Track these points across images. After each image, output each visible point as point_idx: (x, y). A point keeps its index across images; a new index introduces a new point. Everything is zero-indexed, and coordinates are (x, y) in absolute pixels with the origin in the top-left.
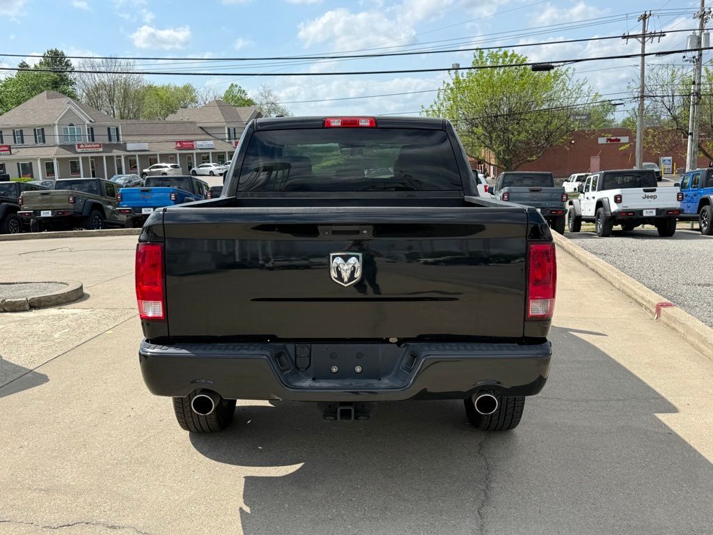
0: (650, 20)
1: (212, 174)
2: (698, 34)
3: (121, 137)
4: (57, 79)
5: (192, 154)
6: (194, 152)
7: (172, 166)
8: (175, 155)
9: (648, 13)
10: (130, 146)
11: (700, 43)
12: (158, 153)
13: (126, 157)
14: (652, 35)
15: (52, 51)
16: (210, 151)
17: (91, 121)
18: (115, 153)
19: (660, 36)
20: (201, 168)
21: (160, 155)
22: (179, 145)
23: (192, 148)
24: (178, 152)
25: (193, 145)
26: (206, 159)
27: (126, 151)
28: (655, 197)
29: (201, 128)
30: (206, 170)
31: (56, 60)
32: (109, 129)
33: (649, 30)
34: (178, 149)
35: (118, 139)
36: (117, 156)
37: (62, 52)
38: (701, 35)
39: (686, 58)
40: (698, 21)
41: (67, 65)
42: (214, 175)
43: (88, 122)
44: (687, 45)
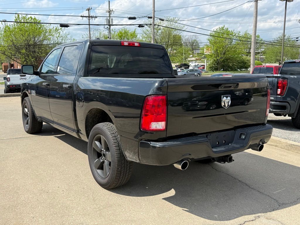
0: (91, 11)
2: (108, 19)
9: (90, 8)
11: (109, 22)
14: (92, 17)
19: (95, 18)
28: (25, 79)
33: (91, 15)
38: (110, 19)
39: (105, 28)
40: (108, 14)
44: (105, 23)
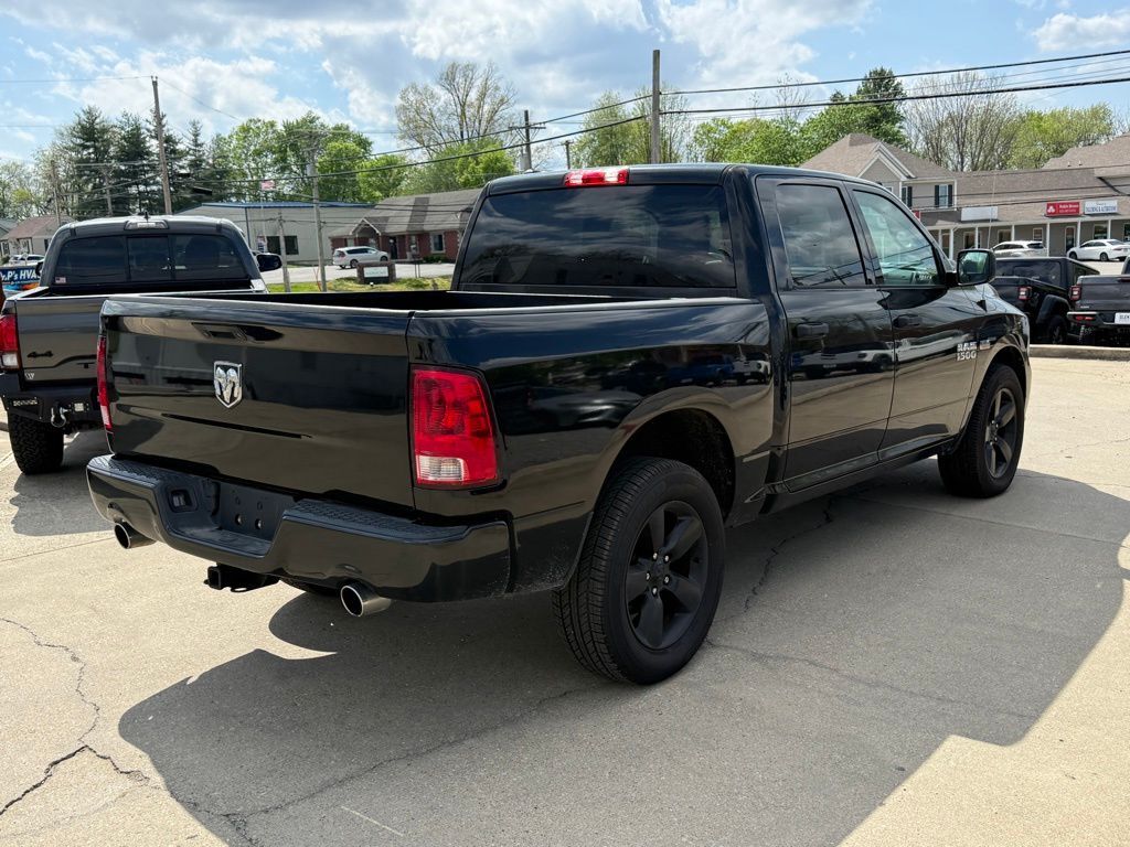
1: (1104, 258)
3: (955, 200)
4: (876, 113)
5: (1075, 224)
6: (1079, 220)
7: (1030, 246)
8: (1044, 226)
10: (967, 214)
12: (1013, 224)
13: (958, 232)
15: (875, 72)
16: (1110, 218)
17: (909, 177)
18: (941, 225)
20: (1086, 248)
21: (1016, 226)
22: (1052, 209)
23: (1076, 213)
24: (1049, 221)
25: (1078, 209)
26: (1099, 232)
27: (960, 222)
29: (1100, 178)
30: (1095, 251)
31: (881, 85)
32: (937, 188)
34: (1050, 215)
35: (951, 202)
36: (944, 231)
37: (891, 72)
41: (897, 90)
42: (1108, 260)
43: (904, 179)
